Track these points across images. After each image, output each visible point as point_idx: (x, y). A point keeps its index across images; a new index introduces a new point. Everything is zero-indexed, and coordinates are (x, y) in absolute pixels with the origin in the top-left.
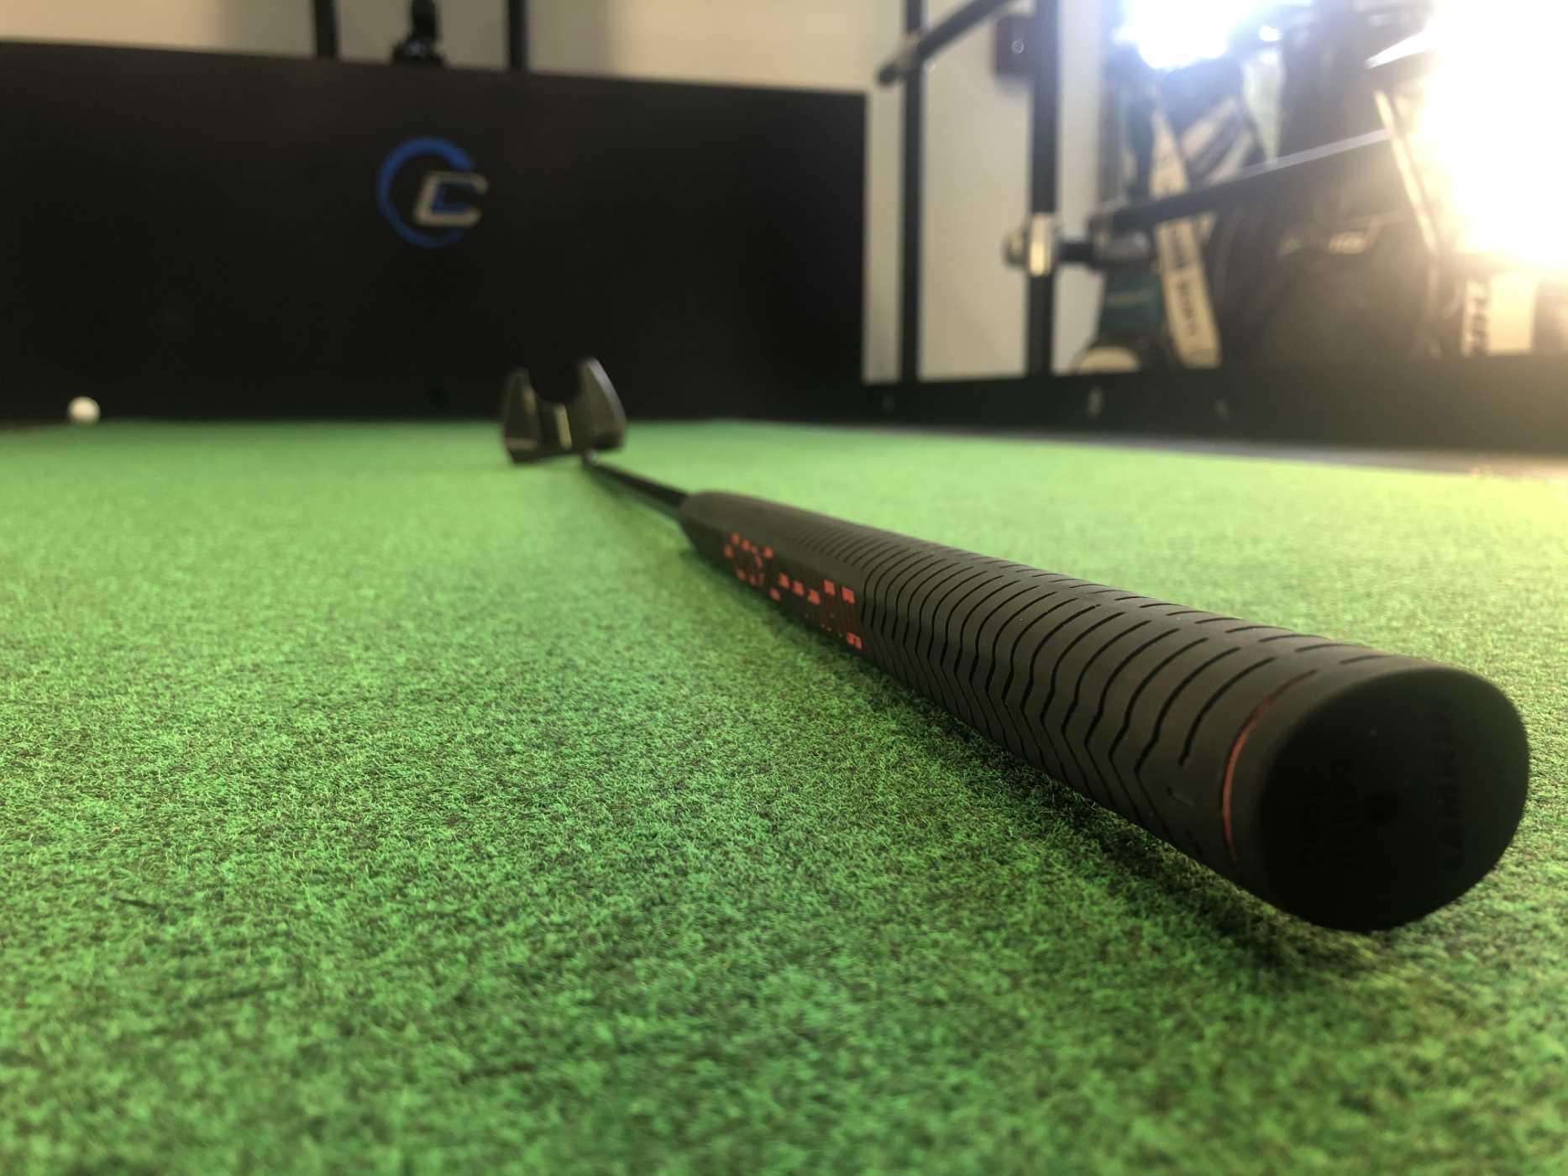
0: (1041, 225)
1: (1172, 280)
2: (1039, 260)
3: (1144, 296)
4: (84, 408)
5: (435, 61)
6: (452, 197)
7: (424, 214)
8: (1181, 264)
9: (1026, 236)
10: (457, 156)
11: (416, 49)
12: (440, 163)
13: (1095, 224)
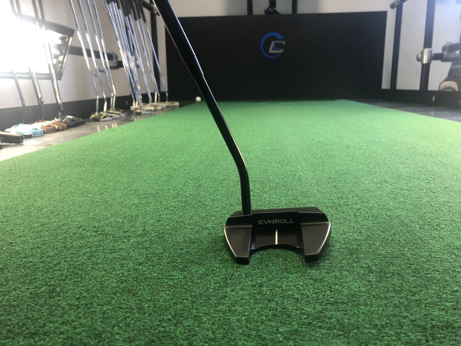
0: (426, 51)
2: (425, 60)
4: (198, 99)
5: (276, 12)
6: (277, 46)
7: (271, 51)
9: (422, 53)
10: (279, 36)
11: (270, 9)
12: (275, 38)
13: (444, 49)
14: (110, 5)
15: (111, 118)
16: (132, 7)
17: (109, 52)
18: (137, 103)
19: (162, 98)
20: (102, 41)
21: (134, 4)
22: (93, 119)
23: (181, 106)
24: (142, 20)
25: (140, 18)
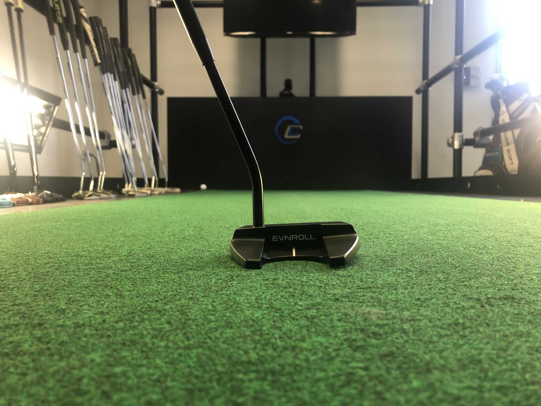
0: (457, 135)
1: (505, 149)
2: (457, 146)
3: (497, 153)
4: (204, 187)
5: (291, 95)
6: (294, 131)
7: (286, 136)
8: (508, 144)
9: (453, 138)
10: (296, 121)
11: (286, 92)
12: (291, 122)
13: (475, 134)
14: (106, 75)
15: (98, 197)
16: (130, 81)
17: (101, 130)
18: (130, 185)
19: (161, 183)
20: (94, 114)
21: (133, 78)
22: (75, 198)
23: (182, 192)
24: (141, 95)
25: (138, 93)
